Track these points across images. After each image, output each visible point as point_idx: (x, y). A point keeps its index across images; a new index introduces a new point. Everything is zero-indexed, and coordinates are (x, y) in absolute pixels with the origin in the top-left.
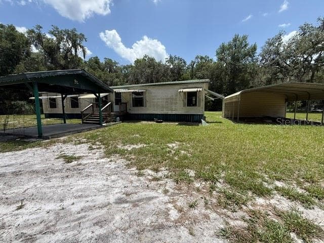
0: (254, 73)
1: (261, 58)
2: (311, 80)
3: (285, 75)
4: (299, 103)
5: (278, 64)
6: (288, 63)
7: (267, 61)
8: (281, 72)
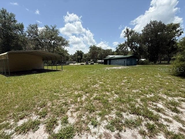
0: (25, 42)
1: (28, 34)
2: (53, 52)
3: (42, 47)
4: (50, 62)
5: (38, 41)
6: (43, 41)
7: (32, 37)
8: (40, 45)
